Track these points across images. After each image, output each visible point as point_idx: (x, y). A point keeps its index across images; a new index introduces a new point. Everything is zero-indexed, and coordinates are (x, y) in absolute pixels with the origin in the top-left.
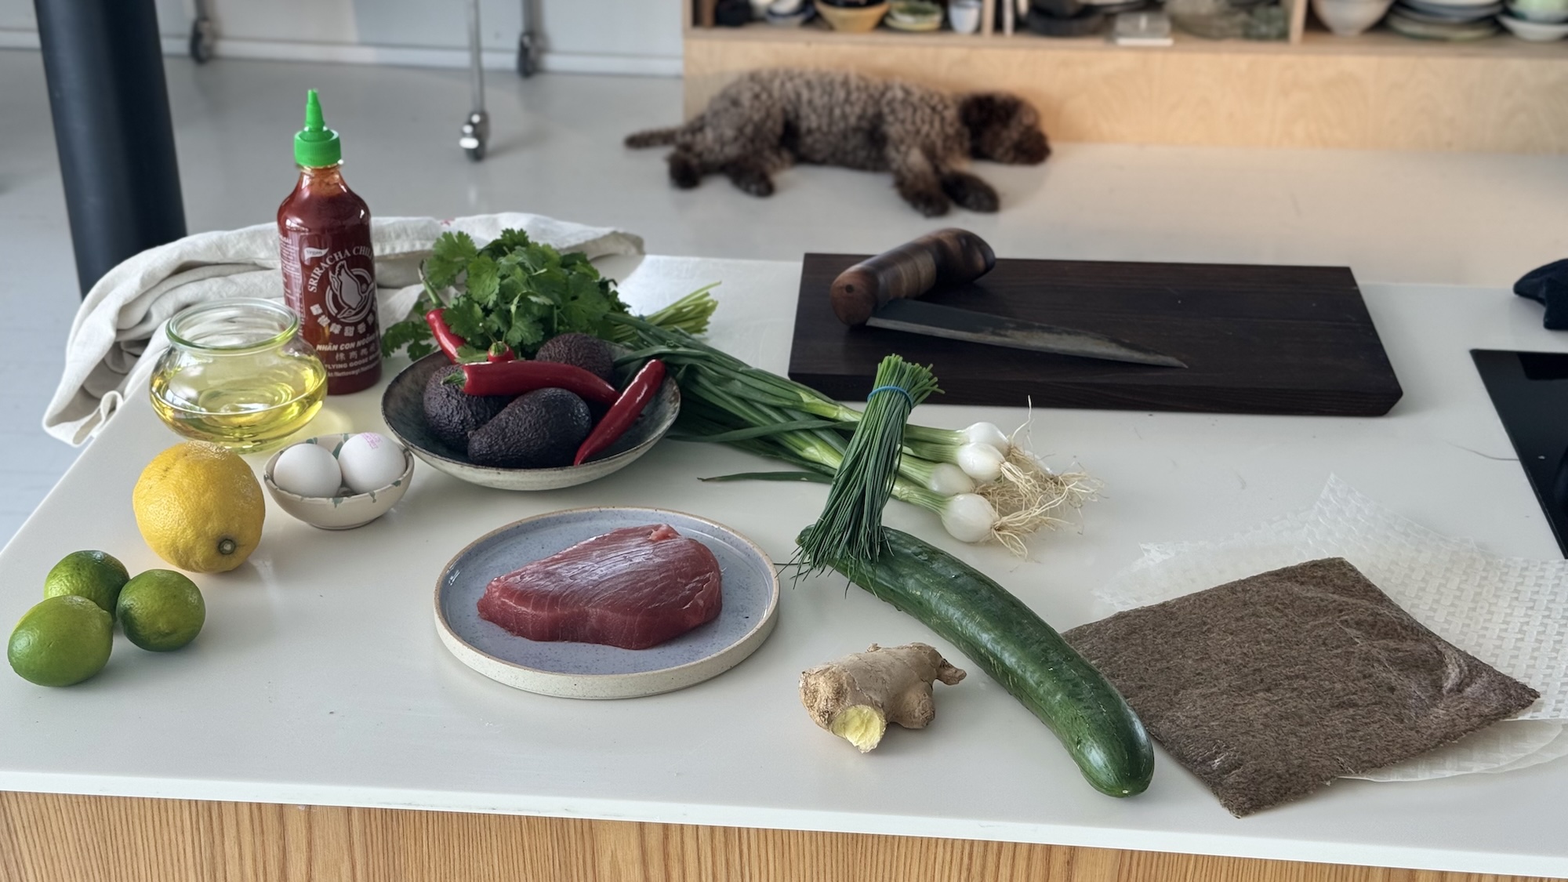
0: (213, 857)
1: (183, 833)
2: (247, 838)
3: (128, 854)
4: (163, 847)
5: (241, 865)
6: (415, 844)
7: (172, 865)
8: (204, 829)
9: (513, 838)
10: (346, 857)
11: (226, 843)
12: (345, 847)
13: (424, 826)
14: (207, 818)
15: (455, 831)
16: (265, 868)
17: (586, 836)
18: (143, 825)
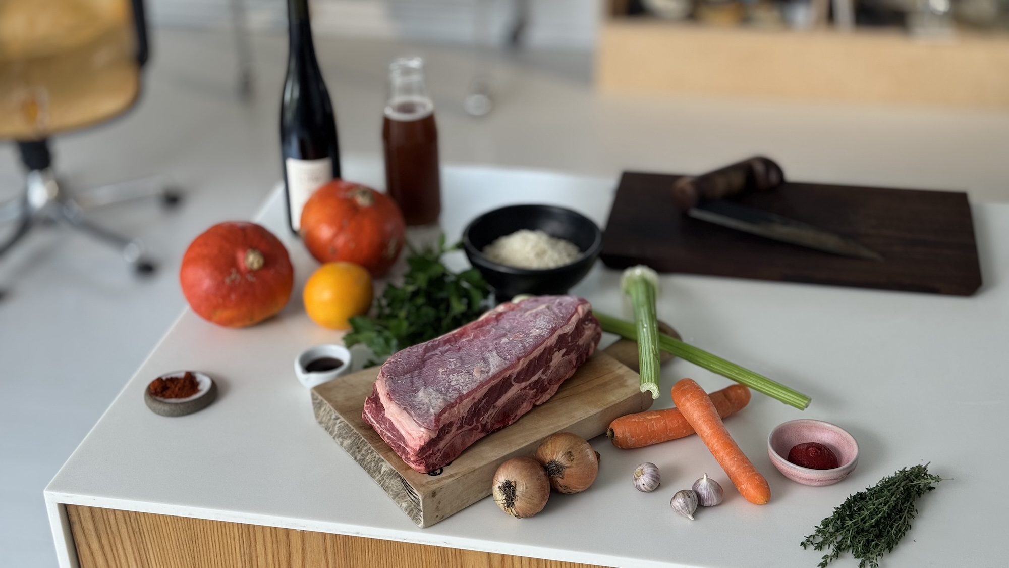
0: (251, 553)
1: (234, 539)
2: (269, 545)
3: (204, 548)
4: (223, 546)
5: (266, 559)
6: (362, 554)
7: (229, 556)
8: (246, 537)
9: (416, 555)
10: (323, 559)
11: (258, 547)
12: (322, 552)
13: (366, 544)
14: (247, 532)
15: (384, 549)
16: (279, 561)
17: (458, 558)
18: (213, 533)
